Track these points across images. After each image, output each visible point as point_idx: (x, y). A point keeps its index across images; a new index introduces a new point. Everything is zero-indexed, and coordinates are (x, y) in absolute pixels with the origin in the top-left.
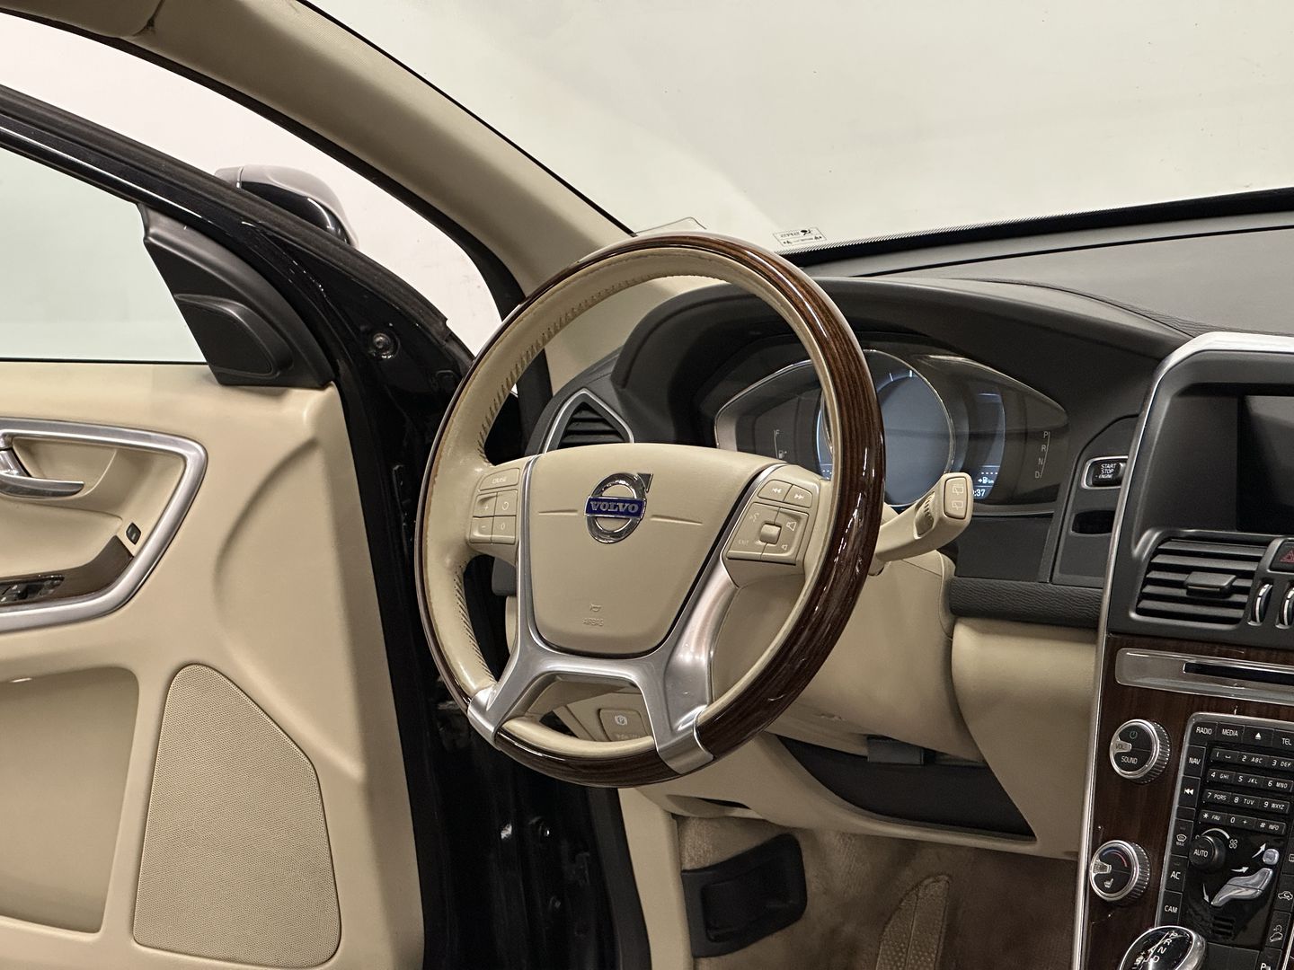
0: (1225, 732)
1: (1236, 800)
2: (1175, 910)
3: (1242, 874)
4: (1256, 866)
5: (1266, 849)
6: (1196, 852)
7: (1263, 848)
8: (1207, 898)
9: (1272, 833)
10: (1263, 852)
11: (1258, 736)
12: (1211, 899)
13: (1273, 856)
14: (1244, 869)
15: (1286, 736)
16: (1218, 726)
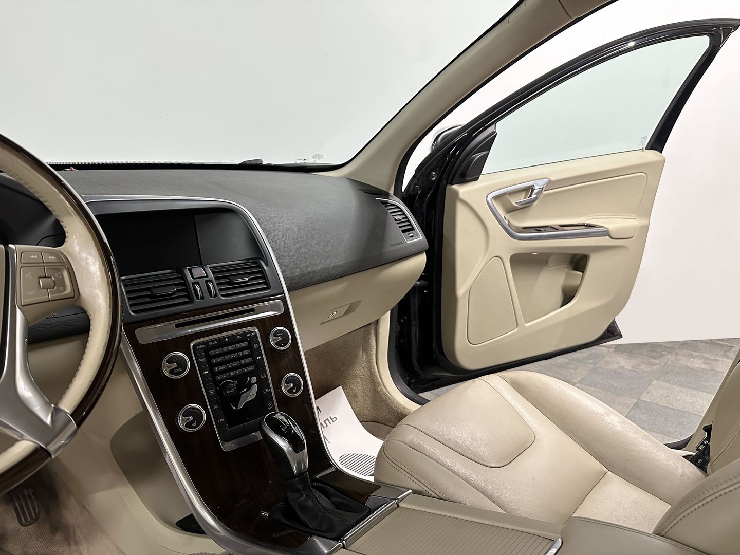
0: (211, 344)
1: (230, 366)
2: (223, 420)
3: (245, 392)
4: (249, 386)
5: (250, 378)
6: (228, 392)
7: (249, 378)
8: (234, 408)
9: (251, 371)
10: (250, 380)
11: (226, 339)
12: (237, 407)
13: (254, 379)
14: (245, 390)
15: (238, 335)
16: (206, 343)
